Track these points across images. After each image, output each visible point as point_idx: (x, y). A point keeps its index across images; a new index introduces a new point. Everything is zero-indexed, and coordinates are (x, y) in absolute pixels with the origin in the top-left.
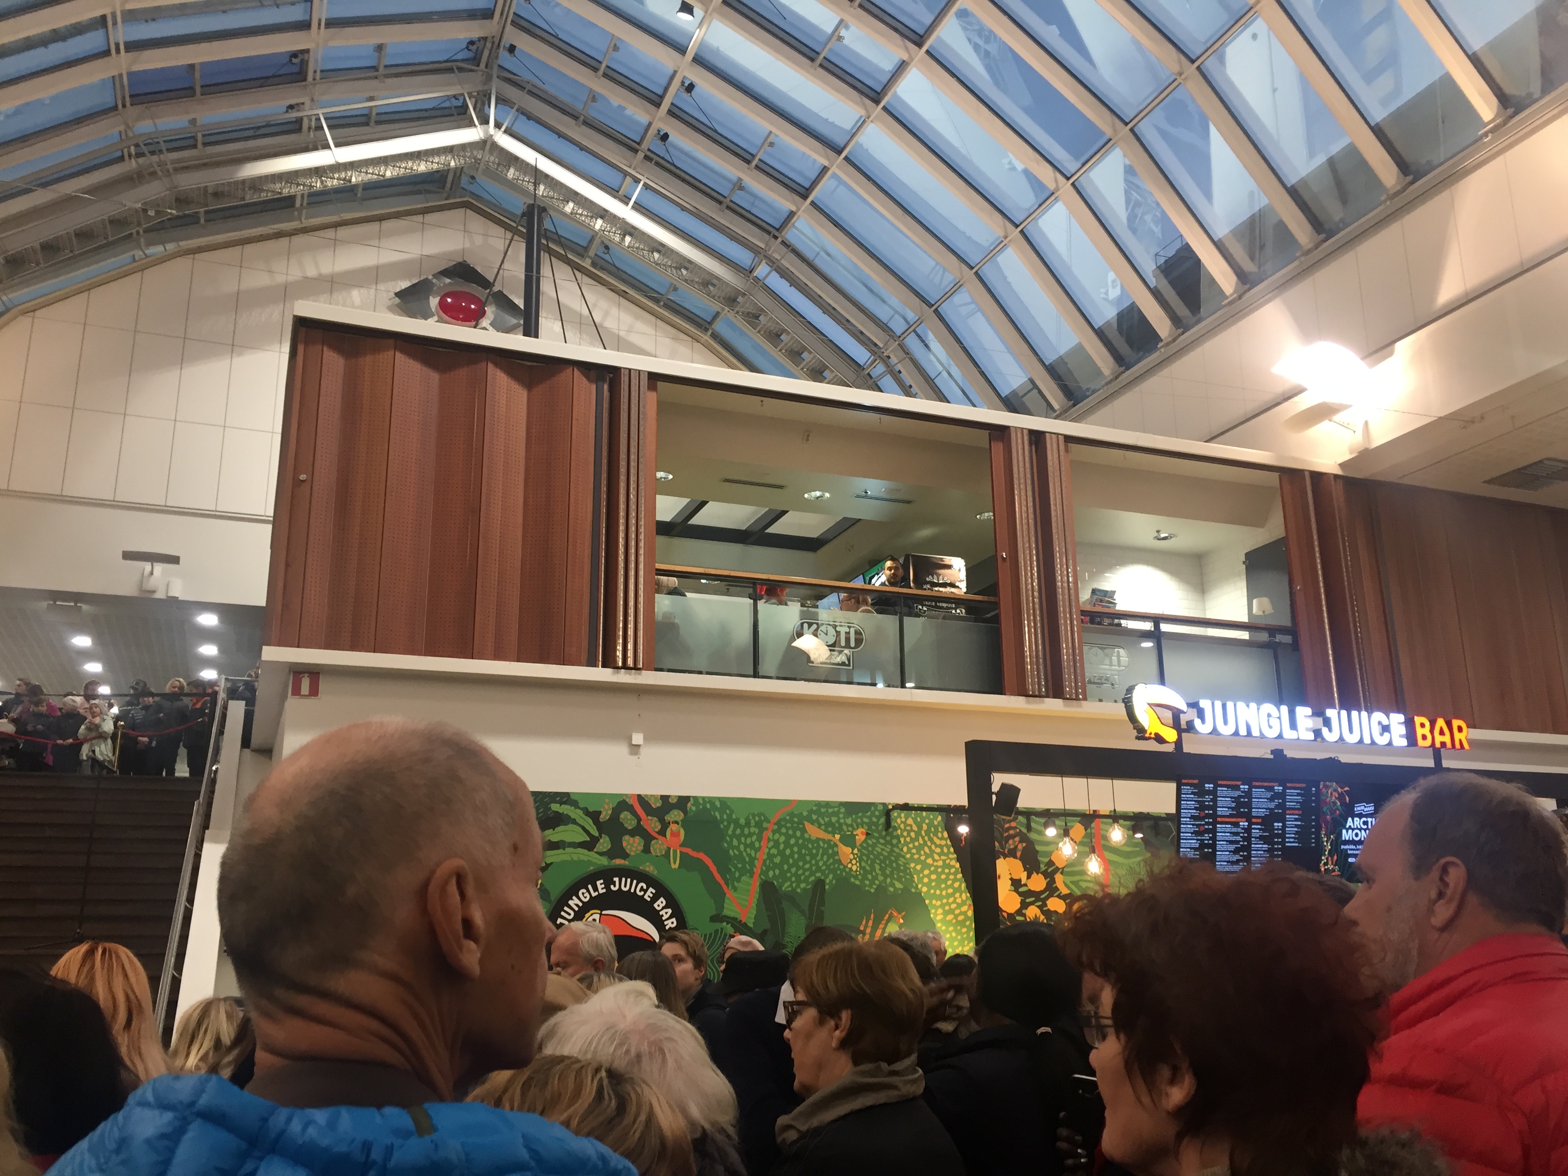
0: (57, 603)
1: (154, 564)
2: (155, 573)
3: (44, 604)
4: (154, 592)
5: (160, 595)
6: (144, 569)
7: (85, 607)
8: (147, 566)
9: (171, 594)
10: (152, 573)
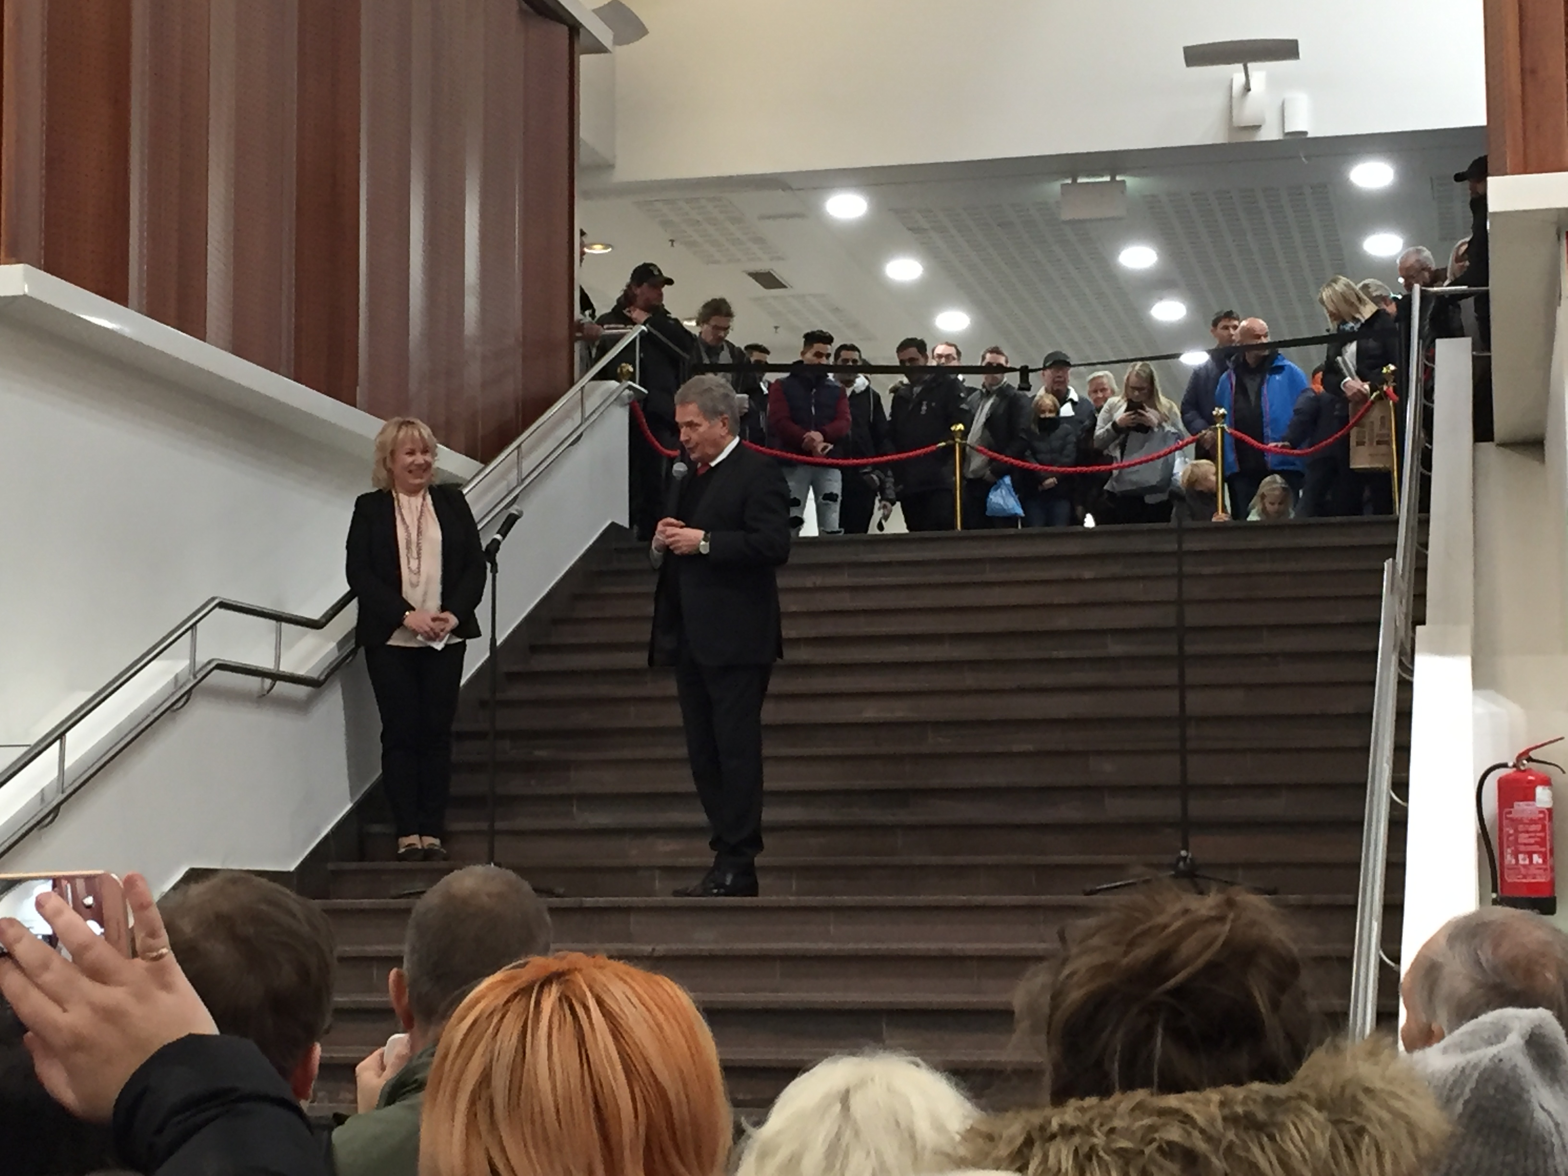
0: (1081, 180)
1: (1249, 65)
2: (1253, 85)
3: (1056, 187)
4: (1257, 128)
5: (1270, 133)
6: (1232, 80)
7: (1131, 182)
8: (1235, 73)
9: (1288, 129)
10: (1247, 88)
